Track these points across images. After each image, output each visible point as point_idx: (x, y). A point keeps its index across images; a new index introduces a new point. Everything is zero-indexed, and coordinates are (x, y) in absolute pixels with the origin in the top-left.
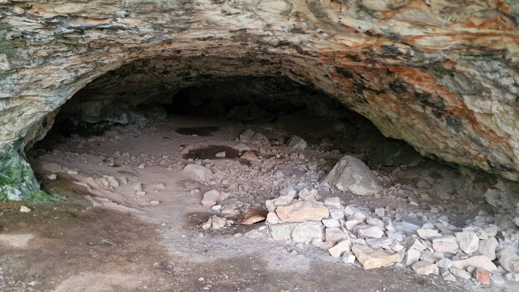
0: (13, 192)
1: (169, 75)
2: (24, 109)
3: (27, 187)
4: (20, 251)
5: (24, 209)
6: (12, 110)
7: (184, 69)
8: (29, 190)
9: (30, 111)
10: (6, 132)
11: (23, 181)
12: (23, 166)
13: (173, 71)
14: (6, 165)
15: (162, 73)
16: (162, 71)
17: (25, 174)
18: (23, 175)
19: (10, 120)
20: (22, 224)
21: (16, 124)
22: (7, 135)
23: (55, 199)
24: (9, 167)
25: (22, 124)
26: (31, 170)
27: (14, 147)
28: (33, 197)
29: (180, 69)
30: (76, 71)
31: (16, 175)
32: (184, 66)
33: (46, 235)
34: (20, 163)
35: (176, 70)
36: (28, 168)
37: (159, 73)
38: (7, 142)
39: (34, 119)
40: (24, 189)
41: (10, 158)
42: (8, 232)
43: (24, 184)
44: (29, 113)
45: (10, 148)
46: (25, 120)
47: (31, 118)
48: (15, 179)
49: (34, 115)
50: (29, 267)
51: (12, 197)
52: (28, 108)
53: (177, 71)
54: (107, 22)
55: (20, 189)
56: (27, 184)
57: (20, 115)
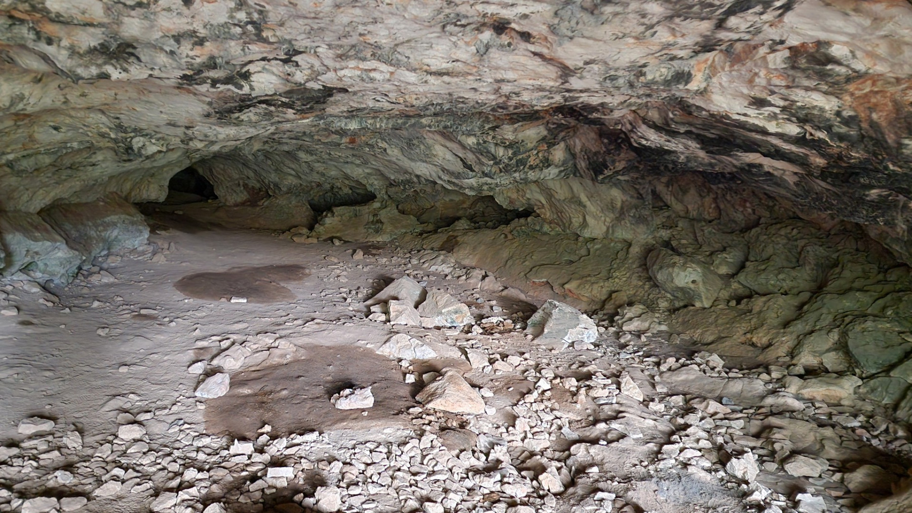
1: (137, 72)
7: (221, 34)
13: (156, 47)
15: (92, 51)
16: (94, 43)
29: (202, 32)
32: (223, 18)
35: (178, 38)
37: (73, 51)
53: (186, 49)
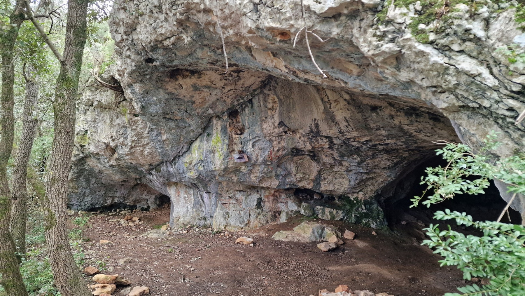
0: (373, 223)
2: (378, 179)
3: (380, 222)
4: (359, 248)
5: (374, 233)
6: (372, 178)
8: (381, 224)
9: (381, 180)
10: (370, 190)
11: (379, 218)
12: (379, 210)
14: (371, 208)
17: (379, 215)
18: (378, 215)
19: (372, 184)
20: (368, 239)
21: (375, 186)
22: (370, 191)
23: (394, 234)
24: (372, 209)
25: (377, 187)
26: (383, 213)
27: (375, 198)
28: (382, 229)
30: (393, 161)
31: (375, 214)
33: (375, 247)
34: (377, 208)
36: (381, 211)
38: (371, 195)
39: (383, 185)
40: (378, 223)
41: (373, 204)
42: (360, 240)
43: (379, 220)
44: (380, 181)
45: (373, 198)
46: (379, 185)
47: (382, 184)
48: (375, 216)
49: (383, 182)
50: (356, 254)
51: (372, 226)
52: (380, 178)
54: (383, 142)
55: (376, 223)
56: (380, 221)
57: (376, 182)
